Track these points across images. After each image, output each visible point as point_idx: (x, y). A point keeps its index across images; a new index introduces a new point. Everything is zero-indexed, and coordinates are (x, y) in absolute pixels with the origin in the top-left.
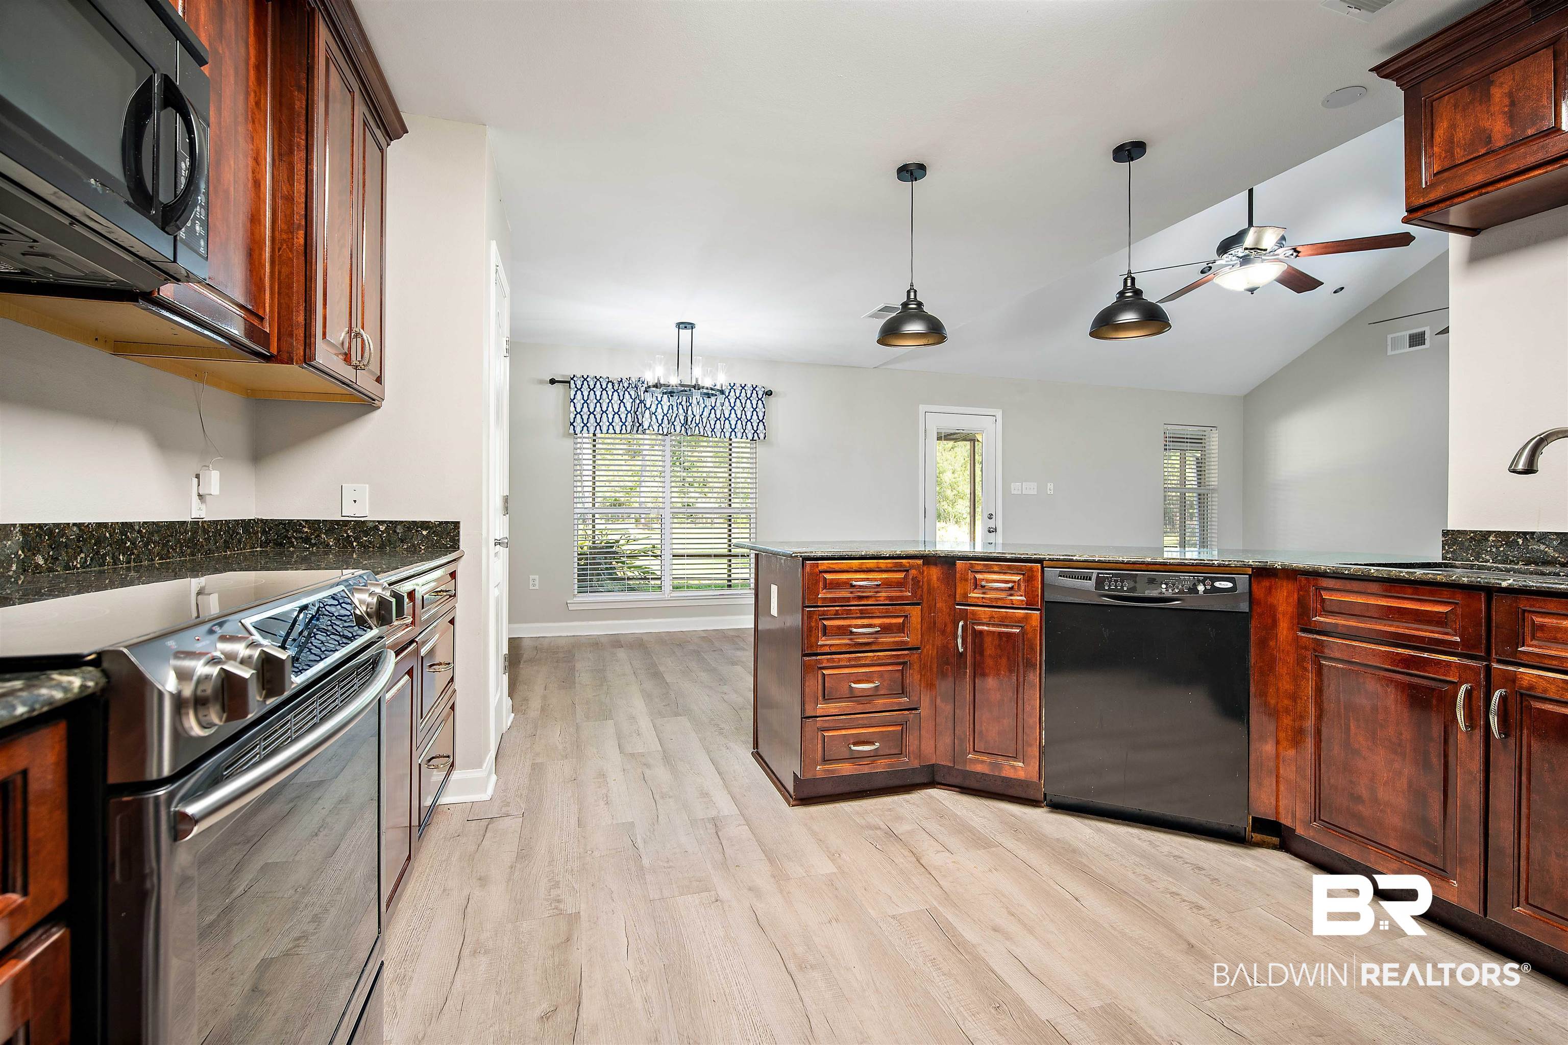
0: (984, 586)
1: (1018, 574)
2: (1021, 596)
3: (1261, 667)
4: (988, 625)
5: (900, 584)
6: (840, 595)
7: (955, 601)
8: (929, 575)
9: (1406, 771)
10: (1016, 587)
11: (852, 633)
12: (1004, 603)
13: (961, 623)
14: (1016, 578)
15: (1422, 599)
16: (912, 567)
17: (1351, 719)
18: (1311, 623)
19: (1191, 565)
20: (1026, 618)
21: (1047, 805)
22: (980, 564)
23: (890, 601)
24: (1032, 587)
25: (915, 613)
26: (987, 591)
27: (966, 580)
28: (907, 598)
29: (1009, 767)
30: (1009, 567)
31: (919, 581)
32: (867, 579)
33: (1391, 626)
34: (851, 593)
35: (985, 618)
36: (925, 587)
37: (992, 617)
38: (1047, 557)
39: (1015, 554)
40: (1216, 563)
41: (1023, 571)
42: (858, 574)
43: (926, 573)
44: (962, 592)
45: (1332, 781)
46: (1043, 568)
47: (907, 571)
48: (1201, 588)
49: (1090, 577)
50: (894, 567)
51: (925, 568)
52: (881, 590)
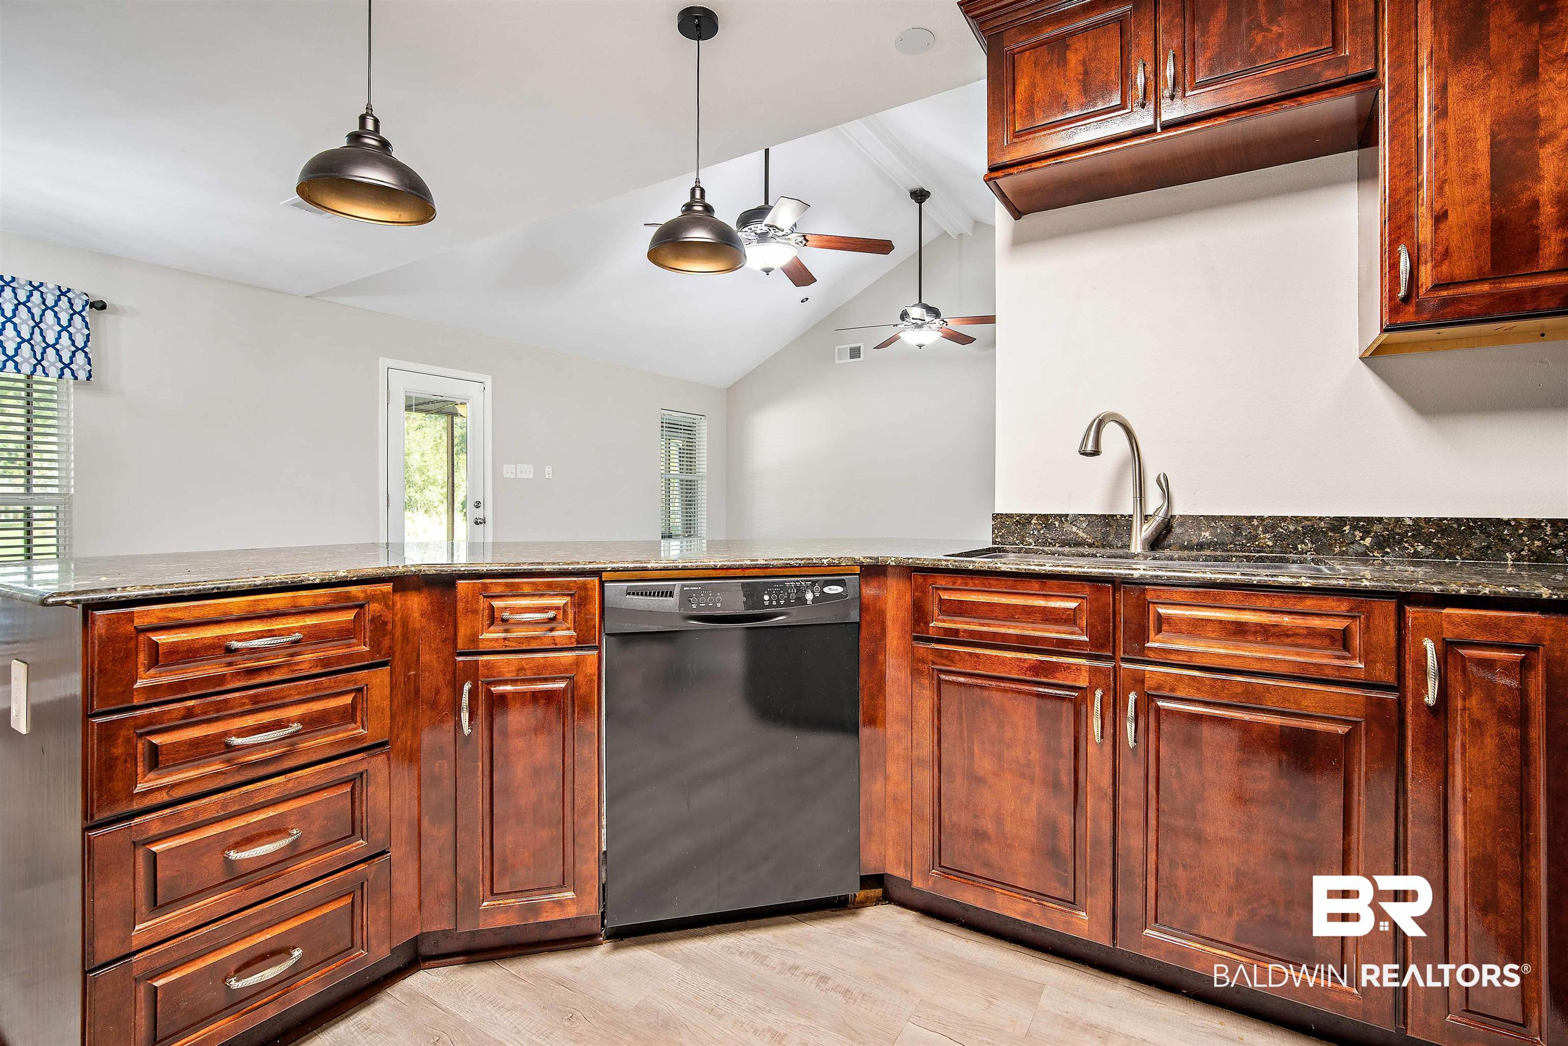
0: (507, 621)
1: (563, 595)
2: (569, 629)
3: (870, 689)
4: (513, 682)
5: (345, 633)
6: (199, 674)
7: (456, 647)
8: (404, 608)
9: (1035, 796)
10: (560, 617)
11: (230, 748)
12: (542, 644)
13: (467, 687)
14: (560, 601)
15: (1048, 595)
16: (371, 598)
17: (975, 741)
18: (928, 630)
19: (798, 567)
20: (578, 662)
21: (608, 938)
22: (500, 583)
23: (324, 666)
24: (586, 614)
25: (379, 680)
26: (511, 627)
27: (475, 612)
28: (361, 655)
29: (550, 906)
30: (550, 586)
31: (385, 623)
32: (270, 633)
33: (1016, 627)
34: (230, 664)
35: (508, 672)
36: (398, 633)
37: (521, 669)
38: (609, 566)
39: (558, 563)
40: (825, 561)
41: (571, 590)
42: (246, 624)
43: (398, 606)
44: (469, 632)
45: (954, 818)
46: (602, 583)
47: (361, 606)
48: (809, 596)
49: (671, 592)
50: (334, 601)
51: (397, 597)
52: (304, 648)
